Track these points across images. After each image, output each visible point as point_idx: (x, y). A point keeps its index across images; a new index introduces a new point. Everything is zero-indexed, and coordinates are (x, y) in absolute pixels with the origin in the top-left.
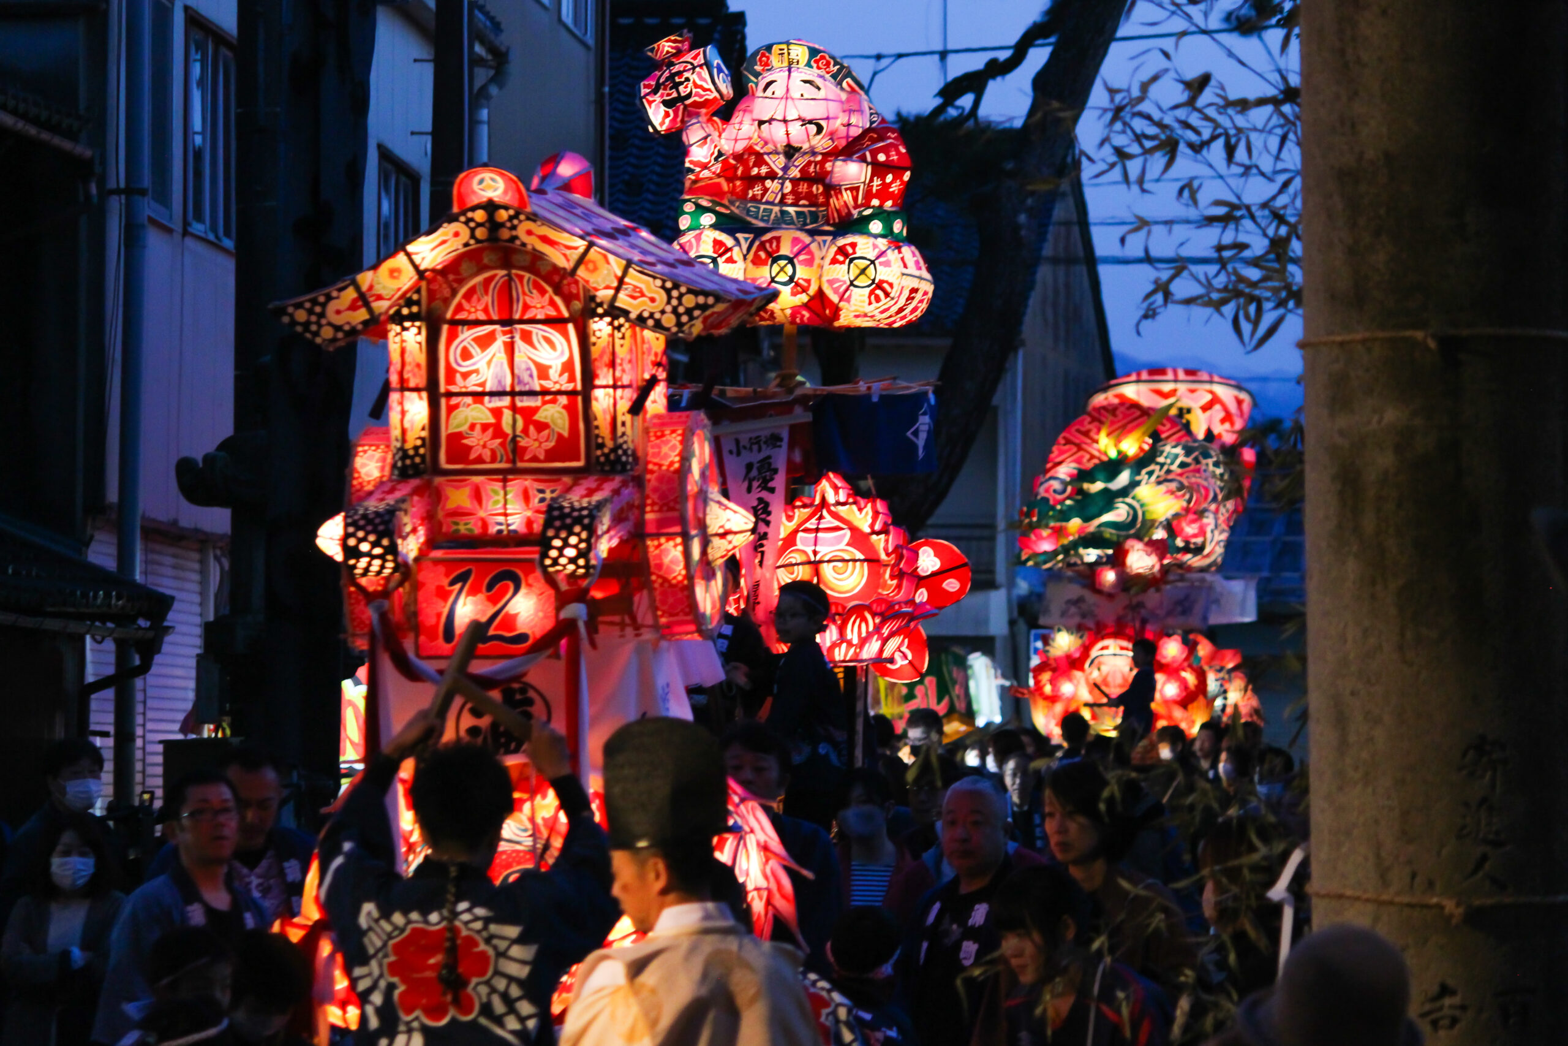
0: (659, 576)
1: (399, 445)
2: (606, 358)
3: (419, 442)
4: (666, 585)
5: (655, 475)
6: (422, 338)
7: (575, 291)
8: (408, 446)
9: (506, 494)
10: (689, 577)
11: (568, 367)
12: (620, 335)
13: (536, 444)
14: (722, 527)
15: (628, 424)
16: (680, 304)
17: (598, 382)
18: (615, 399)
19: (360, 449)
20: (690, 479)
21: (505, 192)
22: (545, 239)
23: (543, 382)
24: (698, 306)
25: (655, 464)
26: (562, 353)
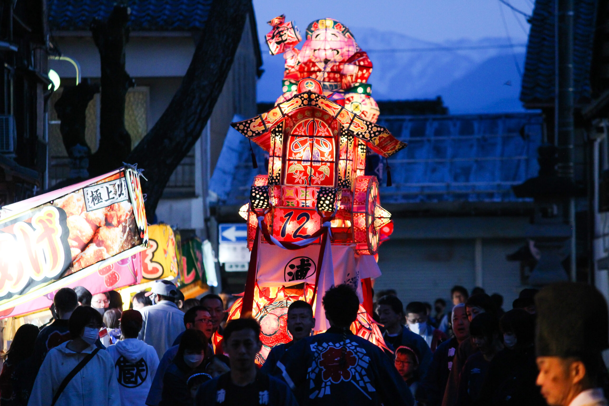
0: (356, 227)
1: (271, 175)
2: (345, 150)
3: (278, 175)
4: (359, 230)
5: (358, 193)
6: (282, 139)
7: (336, 126)
8: (274, 176)
9: (306, 192)
10: (367, 228)
11: (331, 153)
12: (350, 142)
13: (318, 179)
14: (380, 215)
15: (350, 173)
16: (372, 130)
17: (341, 158)
18: (346, 164)
19: (257, 179)
20: (370, 196)
21: (315, 88)
22: (327, 105)
23: (322, 158)
24: (377, 131)
25: (358, 189)
26: (330, 147)
